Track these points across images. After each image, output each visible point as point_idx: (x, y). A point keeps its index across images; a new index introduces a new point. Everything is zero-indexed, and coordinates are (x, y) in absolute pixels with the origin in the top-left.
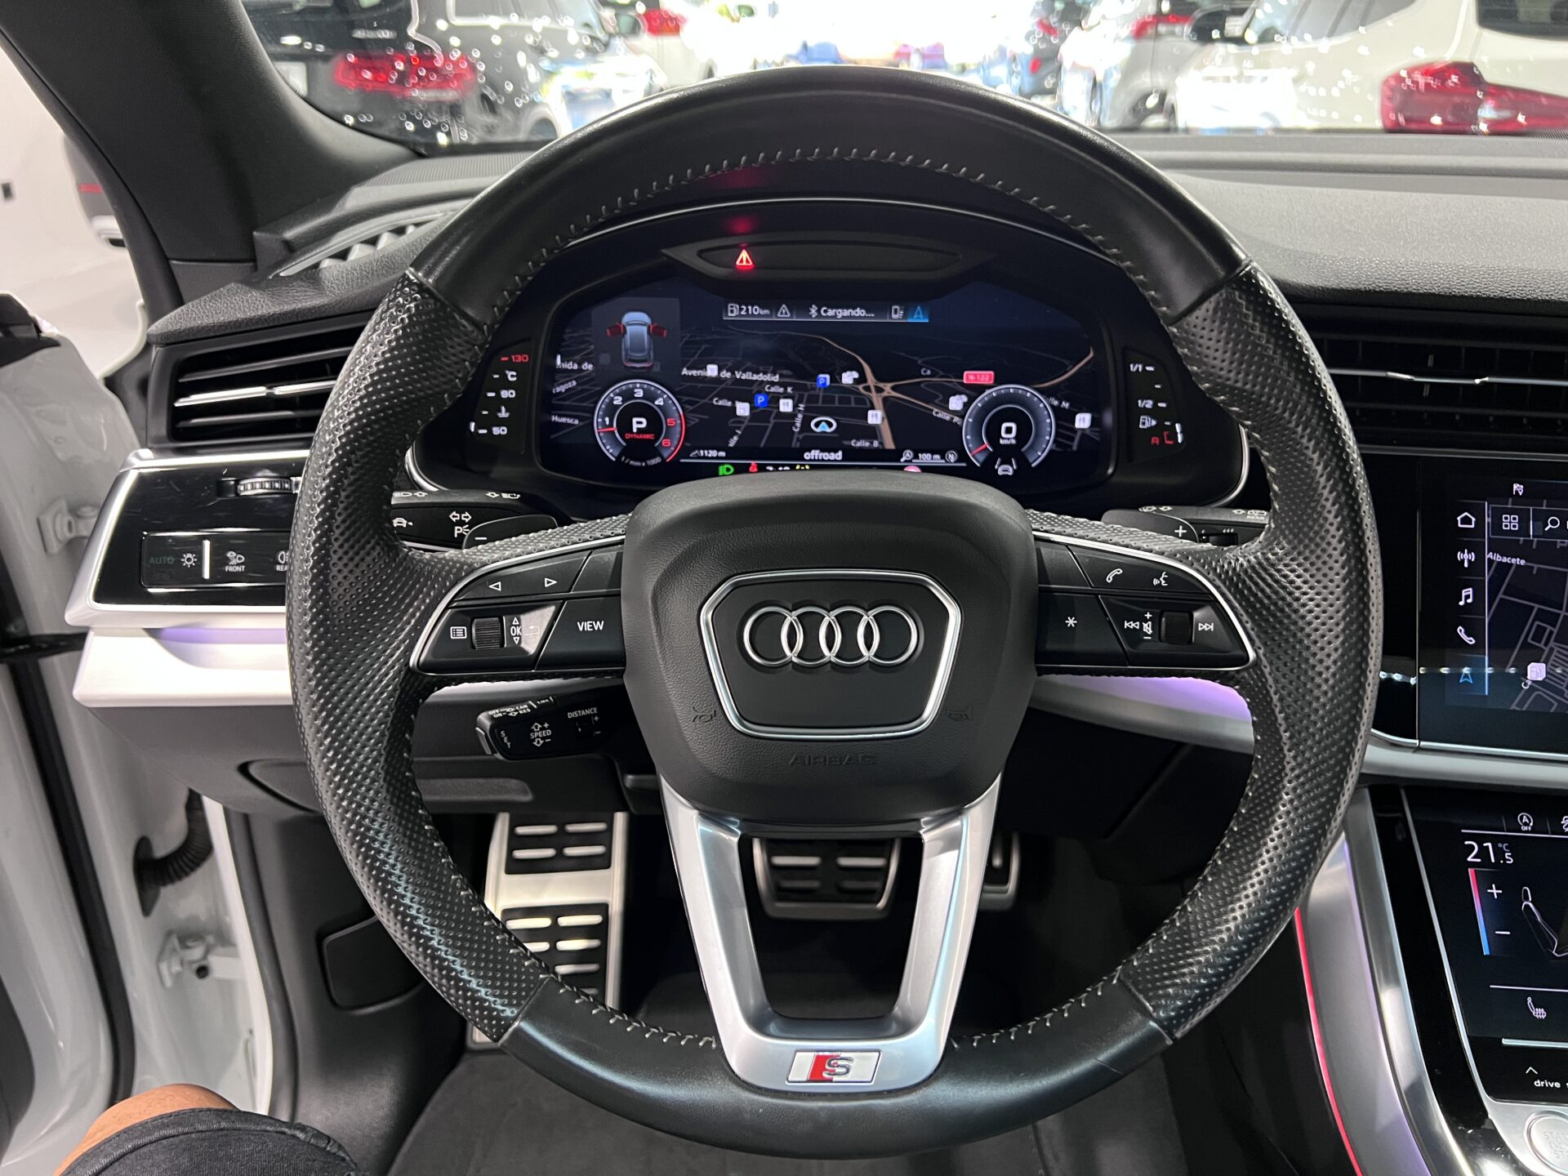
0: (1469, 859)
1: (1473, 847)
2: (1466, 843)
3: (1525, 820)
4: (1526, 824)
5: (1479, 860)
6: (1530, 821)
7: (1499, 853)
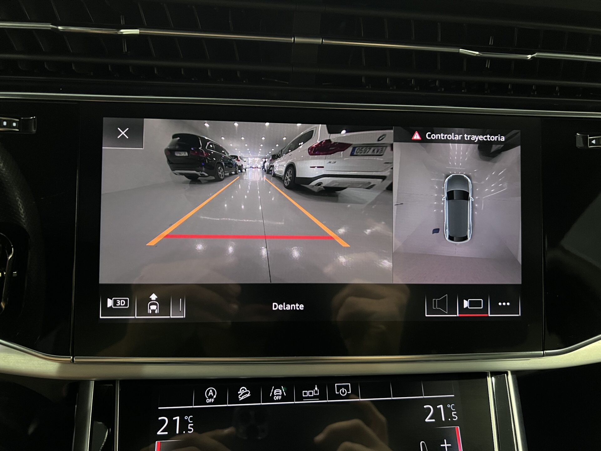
0: (159, 433)
1: (164, 421)
2: (160, 418)
3: (211, 393)
4: (211, 397)
5: (167, 433)
6: (214, 394)
7: (184, 424)
